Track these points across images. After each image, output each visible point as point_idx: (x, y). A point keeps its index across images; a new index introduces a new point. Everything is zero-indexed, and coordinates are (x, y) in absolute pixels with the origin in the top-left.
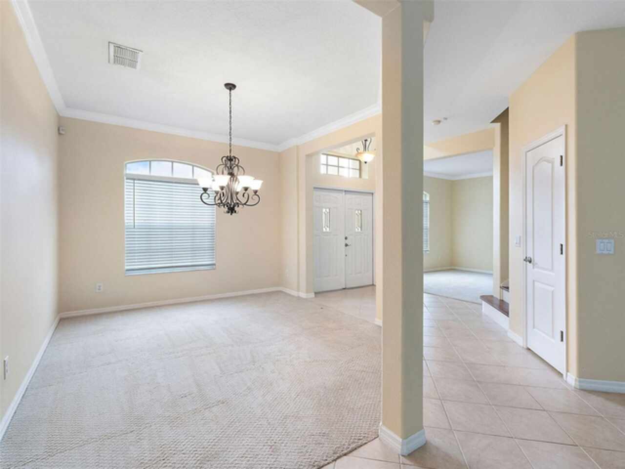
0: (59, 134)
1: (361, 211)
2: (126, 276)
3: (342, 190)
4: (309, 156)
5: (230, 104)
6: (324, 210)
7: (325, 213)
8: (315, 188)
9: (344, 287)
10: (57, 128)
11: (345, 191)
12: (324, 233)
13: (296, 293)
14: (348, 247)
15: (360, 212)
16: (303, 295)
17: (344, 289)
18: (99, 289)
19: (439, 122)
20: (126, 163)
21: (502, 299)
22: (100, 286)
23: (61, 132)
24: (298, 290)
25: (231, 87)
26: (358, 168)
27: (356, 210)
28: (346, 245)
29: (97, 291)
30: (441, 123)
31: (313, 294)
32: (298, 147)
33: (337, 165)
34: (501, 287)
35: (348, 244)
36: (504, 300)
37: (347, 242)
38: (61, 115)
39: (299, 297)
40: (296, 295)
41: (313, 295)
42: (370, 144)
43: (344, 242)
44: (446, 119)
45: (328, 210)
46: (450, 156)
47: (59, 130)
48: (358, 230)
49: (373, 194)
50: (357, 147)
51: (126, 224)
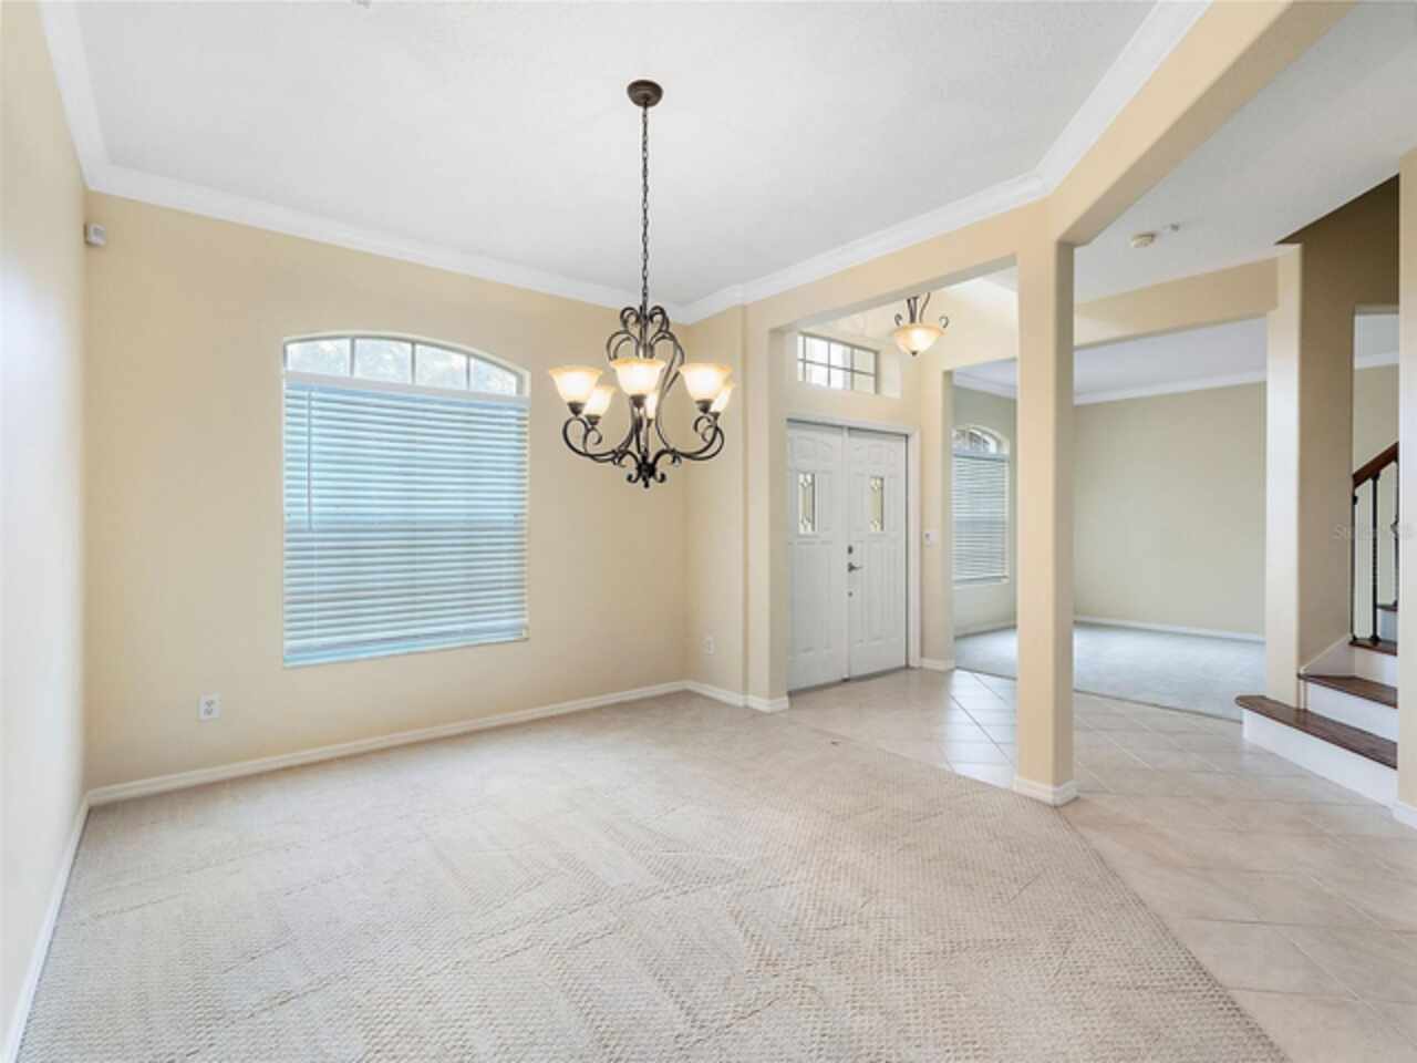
0: (88, 243)
1: (882, 479)
2: (285, 668)
3: (841, 427)
4: (778, 333)
5: (645, 150)
6: (801, 477)
7: (802, 485)
8: (789, 420)
9: (846, 676)
10: (82, 229)
11: (850, 429)
12: (802, 536)
13: (741, 697)
14: (854, 572)
15: (878, 482)
16: (760, 703)
17: (846, 680)
18: (209, 712)
19: (1152, 236)
20: (286, 339)
21: (1302, 707)
22: (210, 703)
23: (93, 238)
24: (745, 690)
25: (645, 93)
26: (872, 370)
27: (872, 477)
28: (851, 568)
29: (203, 717)
30: (1157, 240)
31: (786, 698)
32: (744, 308)
33: (827, 362)
34: (1299, 676)
35: (854, 564)
36: (1310, 709)
37: (855, 559)
38: (93, 188)
39: (746, 707)
40: (741, 704)
41: (784, 702)
42: (924, 306)
43: (845, 560)
44: (1175, 227)
45: (809, 478)
46: (1135, 337)
47: (86, 233)
48: (875, 529)
49: (907, 436)
50: (897, 312)
51: (287, 519)
